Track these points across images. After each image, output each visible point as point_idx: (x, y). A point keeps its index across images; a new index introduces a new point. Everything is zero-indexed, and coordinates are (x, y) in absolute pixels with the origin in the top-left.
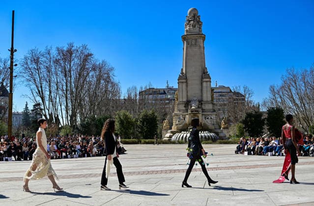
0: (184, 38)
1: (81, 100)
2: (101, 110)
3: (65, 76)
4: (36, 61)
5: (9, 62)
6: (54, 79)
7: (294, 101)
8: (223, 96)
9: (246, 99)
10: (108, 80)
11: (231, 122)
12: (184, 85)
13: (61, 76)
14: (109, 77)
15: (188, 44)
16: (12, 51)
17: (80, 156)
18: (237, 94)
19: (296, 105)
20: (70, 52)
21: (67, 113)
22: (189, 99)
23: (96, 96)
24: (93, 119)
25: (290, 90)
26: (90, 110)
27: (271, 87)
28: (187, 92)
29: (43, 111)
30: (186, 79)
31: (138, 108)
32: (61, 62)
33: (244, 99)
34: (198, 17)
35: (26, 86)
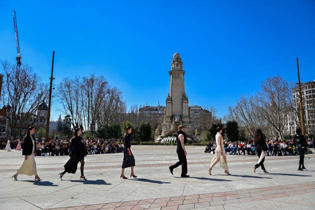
0: (171, 73)
1: (98, 114)
2: (112, 120)
3: (88, 96)
4: (68, 86)
5: (49, 87)
6: (80, 98)
7: (244, 117)
8: (197, 112)
10: (118, 100)
11: (202, 130)
12: (170, 105)
13: (85, 97)
14: (118, 98)
15: (173, 77)
16: (52, 79)
17: (96, 153)
18: (207, 111)
19: (246, 119)
20: (92, 80)
21: (89, 122)
22: (174, 114)
23: (109, 111)
24: (107, 127)
25: (242, 109)
26: (105, 120)
27: (229, 107)
28: (172, 109)
29: (72, 121)
30: (172, 100)
31: (138, 120)
32: (86, 87)
33: (211, 115)
34: (180, 59)
35: (60, 103)
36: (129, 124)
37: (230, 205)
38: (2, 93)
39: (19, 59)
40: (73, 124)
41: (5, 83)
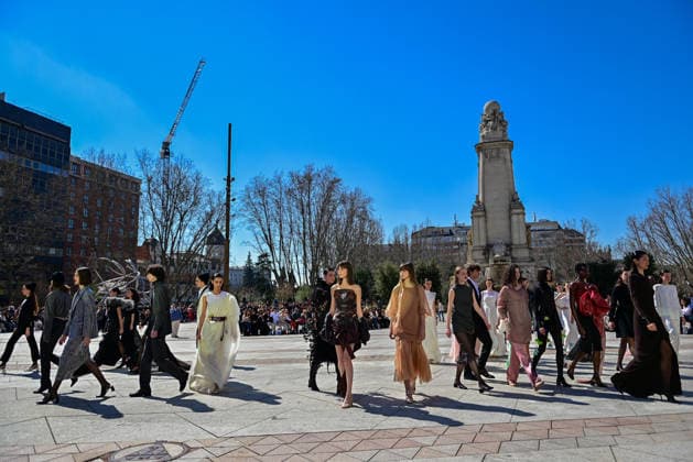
0: (479, 148)
1: (325, 247)
3: (303, 213)
4: (262, 193)
5: (225, 197)
6: (286, 217)
7: (672, 242)
8: (548, 236)
9: (587, 241)
10: (364, 217)
11: (563, 277)
12: (482, 220)
13: (297, 213)
14: (365, 212)
15: (485, 156)
16: (229, 180)
18: (572, 232)
19: (676, 247)
20: (309, 178)
21: (306, 266)
22: (491, 242)
23: (348, 241)
25: (664, 223)
27: (630, 219)
28: (486, 232)
29: (272, 265)
30: (484, 210)
31: (409, 257)
32: (296, 192)
33: (583, 241)
34: (501, 114)
35: (248, 229)
36: (389, 268)
37: (628, 447)
38: (141, 215)
39: (166, 145)
40: (275, 271)
41: (145, 194)
